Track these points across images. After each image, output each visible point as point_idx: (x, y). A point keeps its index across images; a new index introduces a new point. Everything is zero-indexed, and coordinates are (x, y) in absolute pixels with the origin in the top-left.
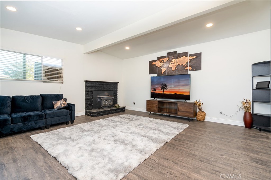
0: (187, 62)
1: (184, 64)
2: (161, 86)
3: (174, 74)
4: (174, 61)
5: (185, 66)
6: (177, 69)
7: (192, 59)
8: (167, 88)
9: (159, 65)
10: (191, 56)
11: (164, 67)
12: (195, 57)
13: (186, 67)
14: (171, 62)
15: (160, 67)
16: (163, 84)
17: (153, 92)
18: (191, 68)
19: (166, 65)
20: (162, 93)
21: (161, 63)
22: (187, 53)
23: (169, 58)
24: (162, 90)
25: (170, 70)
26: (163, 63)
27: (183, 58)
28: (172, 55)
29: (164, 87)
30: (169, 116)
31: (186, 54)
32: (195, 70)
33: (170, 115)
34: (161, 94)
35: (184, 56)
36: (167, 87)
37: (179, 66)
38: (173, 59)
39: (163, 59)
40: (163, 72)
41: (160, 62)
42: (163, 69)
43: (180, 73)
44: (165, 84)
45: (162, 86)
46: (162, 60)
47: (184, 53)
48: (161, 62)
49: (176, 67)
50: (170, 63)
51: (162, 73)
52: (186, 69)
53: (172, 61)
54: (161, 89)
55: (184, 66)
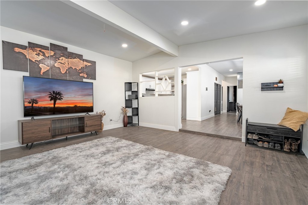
0: (81, 67)
1: (78, 69)
2: (50, 96)
3: (64, 78)
4: (63, 60)
5: (80, 71)
6: (67, 72)
7: (88, 66)
8: (62, 99)
9: (33, 58)
10: (86, 62)
11: (46, 64)
12: (90, 64)
13: (81, 73)
14: (59, 60)
15: (35, 61)
16: (54, 92)
17: (31, 105)
18: (86, 76)
19: (50, 62)
20: (53, 106)
21: (39, 56)
22: (82, 56)
23: (54, 53)
24: (53, 102)
25: (58, 71)
26: (43, 57)
27: (76, 60)
28: (59, 50)
29: (55, 96)
30: (67, 139)
31: (80, 57)
32: (90, 79)
33: (68, 137)
34: (51, 108)
35: (78, 59)
36: (62, 97)
37: (71, 69)
38: (62, 56)
39: (43, 51)
40: (44, 73)
41: (36, 53)
42: (44, 68)
43: (73, 78)
44: (59, 93)
45: (52, 95)
46: (40, 51)
47: (78, 54)
48: (39, 53)
49: (67, 70)
50: (57, 61)
51: (42, 73)
52: (81, 75)
53: (61, 59)
54: (51, 100)
55: (78, 71)
